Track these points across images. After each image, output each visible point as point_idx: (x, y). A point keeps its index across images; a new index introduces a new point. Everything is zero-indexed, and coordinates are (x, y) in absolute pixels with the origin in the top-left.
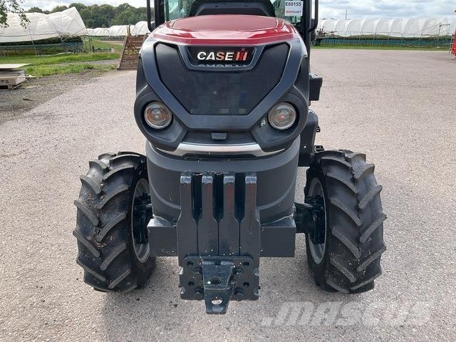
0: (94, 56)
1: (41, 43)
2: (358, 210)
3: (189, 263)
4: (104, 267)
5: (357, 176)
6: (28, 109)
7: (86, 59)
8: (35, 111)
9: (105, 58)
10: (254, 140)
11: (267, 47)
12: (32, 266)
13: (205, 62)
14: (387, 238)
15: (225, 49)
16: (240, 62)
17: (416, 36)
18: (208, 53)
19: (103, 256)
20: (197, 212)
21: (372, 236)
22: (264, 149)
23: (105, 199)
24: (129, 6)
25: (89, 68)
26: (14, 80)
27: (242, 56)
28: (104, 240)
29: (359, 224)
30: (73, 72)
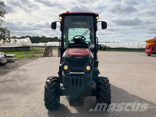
0: (34, 52)
1: (17, 48)
2: (105, 89)
3: (71, 95)
4: (50, 101)
5: (105, 82)
6: (17, 68)
7: (32, 53)
8: (20, 68)
9: (38, 53)
10: (83, 72)
11: (85, 56)
12: (29, 105)
13: (75, 58)
14: (112, 95)
15: (78, 56)
16: (81, 58)
17: (135, 48)
18: (75, 57)
19: (50, 99)
20: (73, 84)
21: (108, 94)
22: (85, 73)
23: (51, 86)
24: (45, 37)
25: (33, 56)
26: (12, 59)
27: (81, 57)
28: (51, 95)
29: (105, 92)
30: (29, 57)
